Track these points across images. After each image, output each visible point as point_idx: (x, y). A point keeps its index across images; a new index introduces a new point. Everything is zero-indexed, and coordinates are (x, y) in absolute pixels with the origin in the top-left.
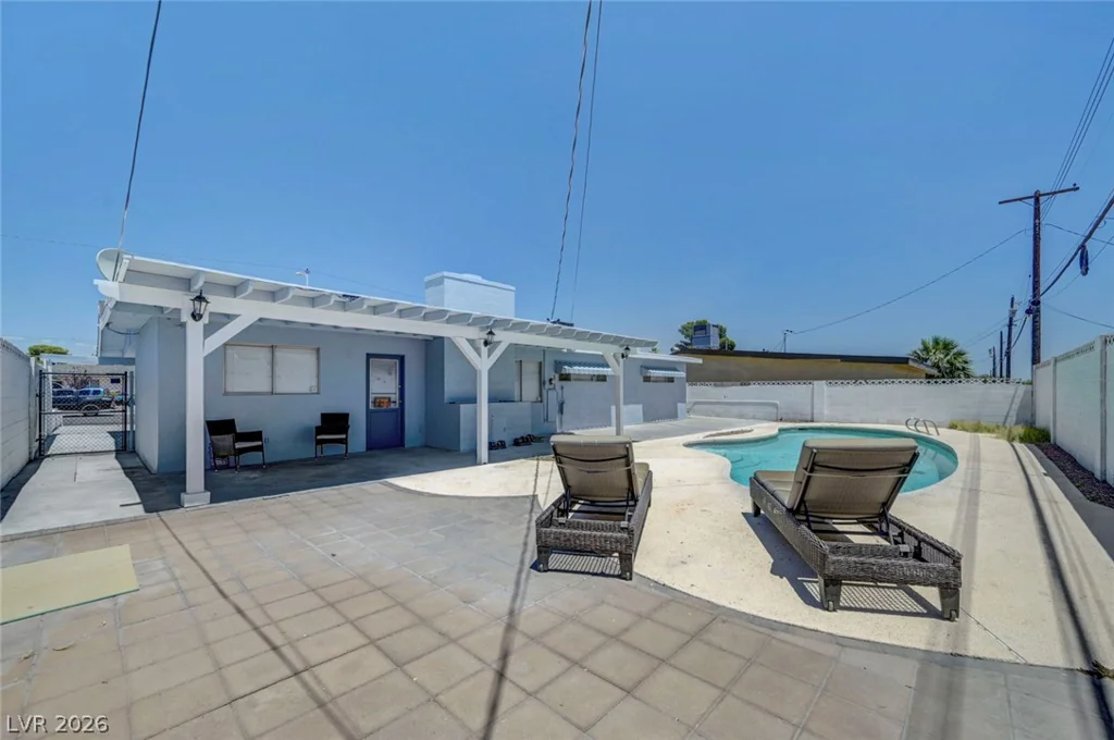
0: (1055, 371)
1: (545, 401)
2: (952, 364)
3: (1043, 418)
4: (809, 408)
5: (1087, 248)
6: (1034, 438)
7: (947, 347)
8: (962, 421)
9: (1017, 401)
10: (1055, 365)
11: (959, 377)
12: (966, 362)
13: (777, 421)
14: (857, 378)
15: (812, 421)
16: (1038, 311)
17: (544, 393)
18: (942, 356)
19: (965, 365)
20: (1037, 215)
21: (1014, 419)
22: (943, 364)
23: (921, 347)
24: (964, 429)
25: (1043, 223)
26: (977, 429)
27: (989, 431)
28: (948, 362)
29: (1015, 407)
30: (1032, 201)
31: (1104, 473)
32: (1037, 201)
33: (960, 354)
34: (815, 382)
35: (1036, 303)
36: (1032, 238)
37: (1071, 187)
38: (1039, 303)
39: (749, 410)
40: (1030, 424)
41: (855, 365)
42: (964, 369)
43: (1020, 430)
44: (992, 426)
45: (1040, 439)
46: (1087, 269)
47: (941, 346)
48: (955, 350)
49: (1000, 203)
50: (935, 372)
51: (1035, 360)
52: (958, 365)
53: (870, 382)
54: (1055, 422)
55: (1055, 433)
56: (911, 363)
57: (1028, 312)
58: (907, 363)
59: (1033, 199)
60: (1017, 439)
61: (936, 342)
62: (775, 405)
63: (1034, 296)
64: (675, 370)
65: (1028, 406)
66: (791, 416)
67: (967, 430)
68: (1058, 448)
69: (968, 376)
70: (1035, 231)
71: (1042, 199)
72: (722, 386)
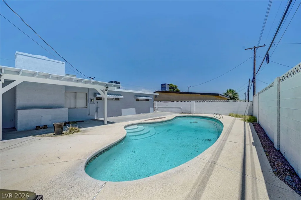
0: (258, 97)
1: (89, 108)
2: (234, 96)
3: (255, 114)
4: (190, 109)
5: (269, 53)
6: (252, 120)
7: (233, 91)
8: (233, 113)
9: (248, 107)
10: (259, 95)
11: (236, 100)
12: (237, 96)
13: (180, 113)
14: (203, 100)
15: (191, 113)
16: (255, 81)
17: (88, 104)
18: (232, 94)
19: (237, 97)
20: (255, 53)
21: (247, 113)
22: (231, 96)
23: (227, 92)
24: (233, 116)
25: (256, 55)
26: (236, 116)
27: (240, 117)
28: (233, 96)
29: (248, 109)
30: (253, 49)
31: (279, 146)
32: (255, 49)
33: (236, 94)
34: (192, 101)
35: (254, 78)
36: (253, 60)
37: (263, 45)
38: (255, 78)
39: (174, 110)
40: (252, 115)
41: (205, 96)
42: (237, 98)
43: (248, 117)
44: (240, 115)
45: (253, 120)
46: (269, 61)
47: (231, 92)
48: (235, 93)
49: (245, 50)
50: (229, 98)
51: (254, 94)
52: (236, 97)
53: (207, 101)
54: (258, 115)
55: (258, 120)
56: (220, 95)
57: (252, 81)
58: (219, 95)
59: (254, 49)
60: (247, 120)
61: (230, 90)
62: (181, 108)
63: (254, 76)
64: (149, 97)
65: (251, 109)
66: (185, 112)
67: (233, 117)
68: (259, 125)
69: (238, 99)
70: (254, 58)
71: (256, 48)
72: (166, 102)
